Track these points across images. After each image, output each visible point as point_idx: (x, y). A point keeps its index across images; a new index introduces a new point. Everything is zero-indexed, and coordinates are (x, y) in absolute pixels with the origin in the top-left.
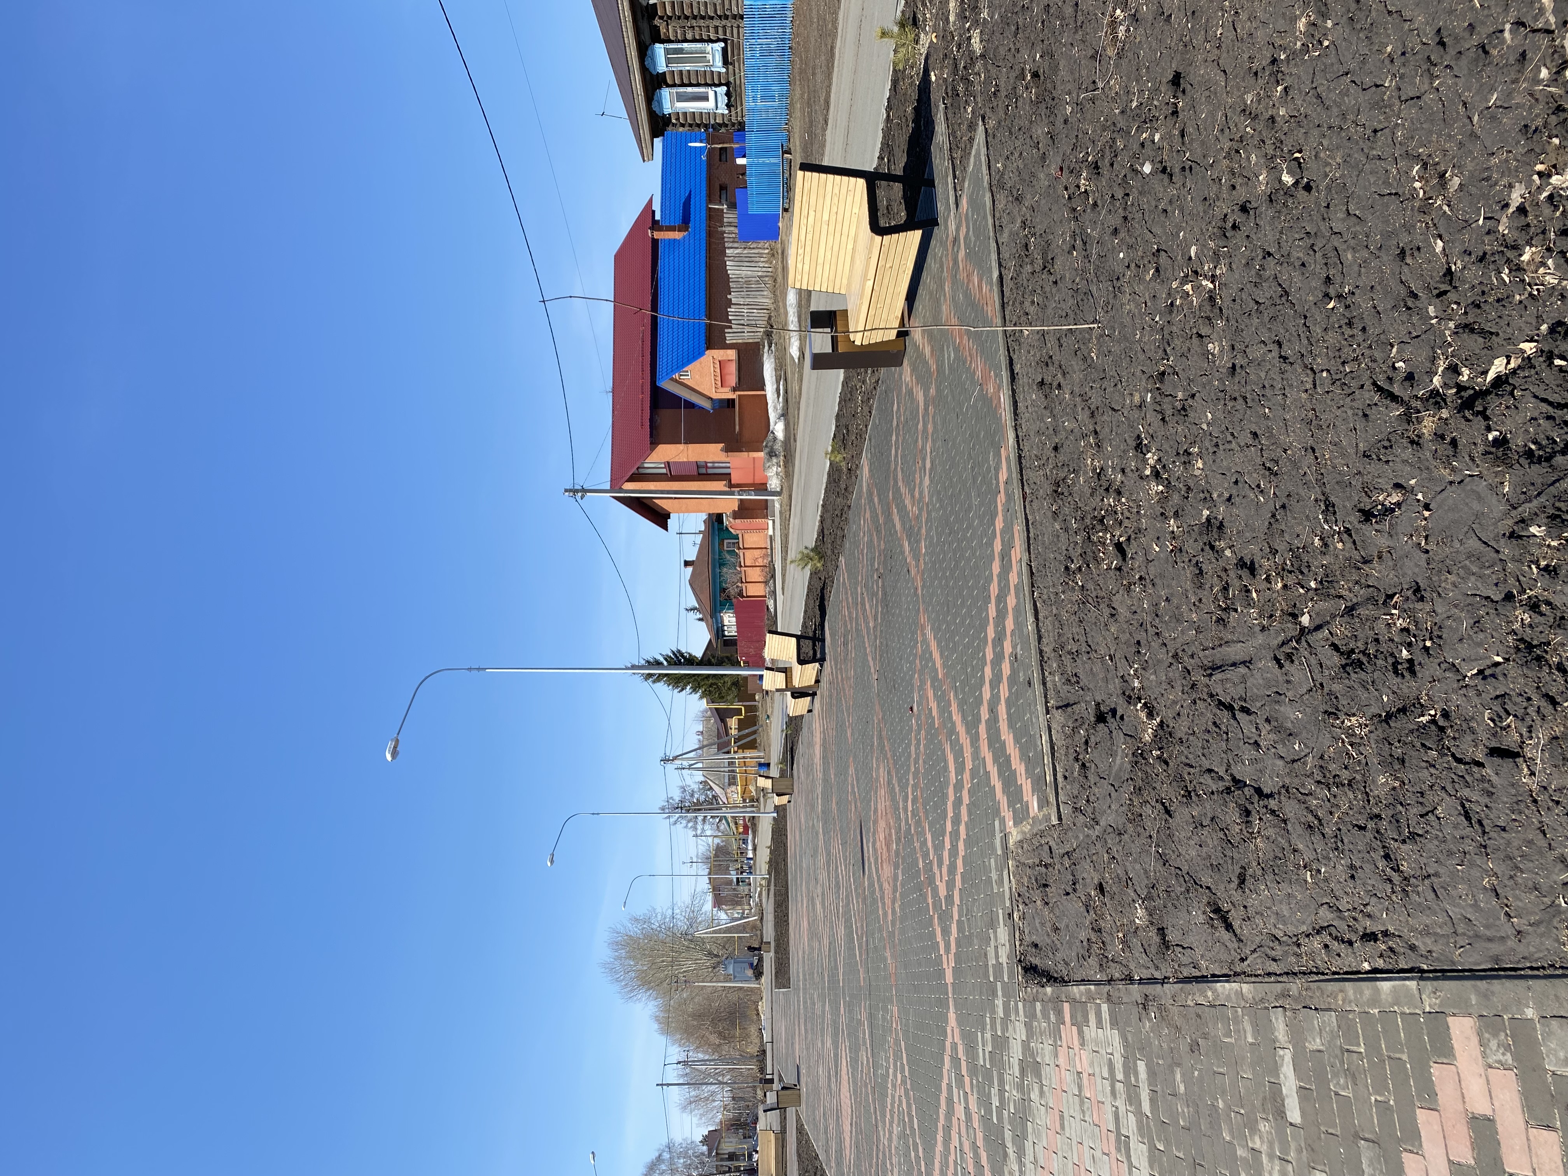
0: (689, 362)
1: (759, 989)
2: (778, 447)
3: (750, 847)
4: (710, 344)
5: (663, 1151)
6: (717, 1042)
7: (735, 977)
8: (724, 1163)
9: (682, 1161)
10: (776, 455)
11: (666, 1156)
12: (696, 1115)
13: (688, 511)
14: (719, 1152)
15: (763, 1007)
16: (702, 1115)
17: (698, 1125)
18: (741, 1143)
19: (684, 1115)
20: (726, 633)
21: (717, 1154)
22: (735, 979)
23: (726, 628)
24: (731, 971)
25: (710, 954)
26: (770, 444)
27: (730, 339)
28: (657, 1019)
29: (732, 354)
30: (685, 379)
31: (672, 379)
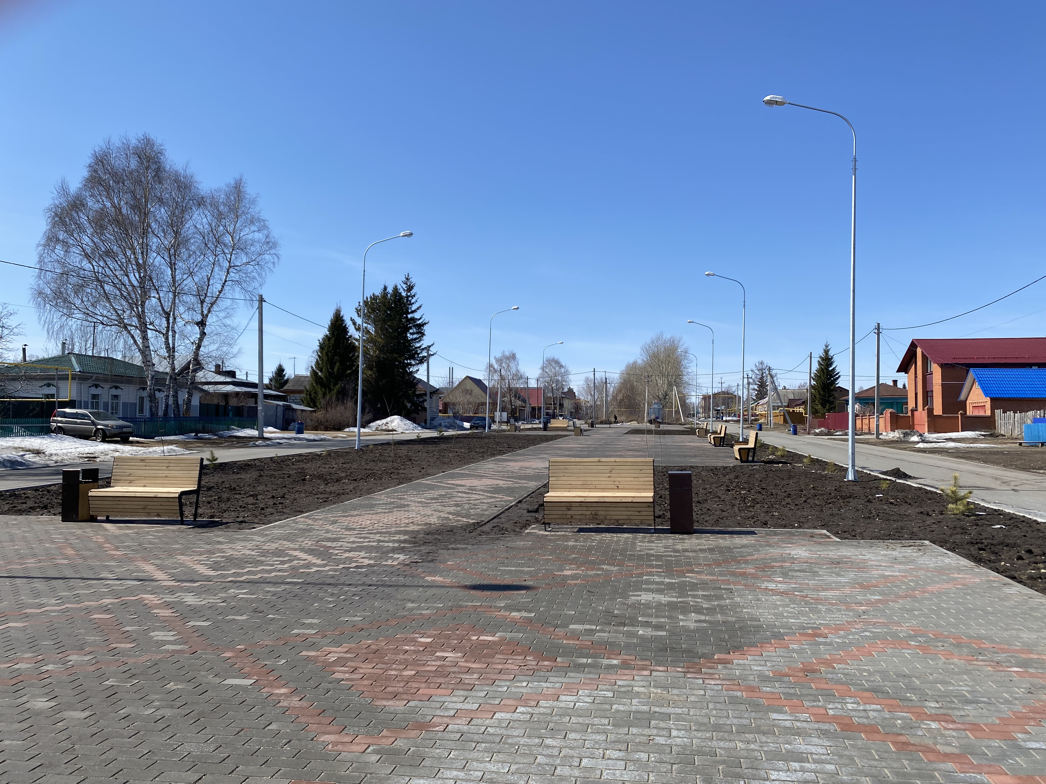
4: (993, 401)
5: (565, 369)
6: (618, 398)
8: (559, 401)
9: (560, 378)
14: (564, 398)
27: (997, 412)
29: (988, 413)
30: (974, 386)
31: (974, 378)
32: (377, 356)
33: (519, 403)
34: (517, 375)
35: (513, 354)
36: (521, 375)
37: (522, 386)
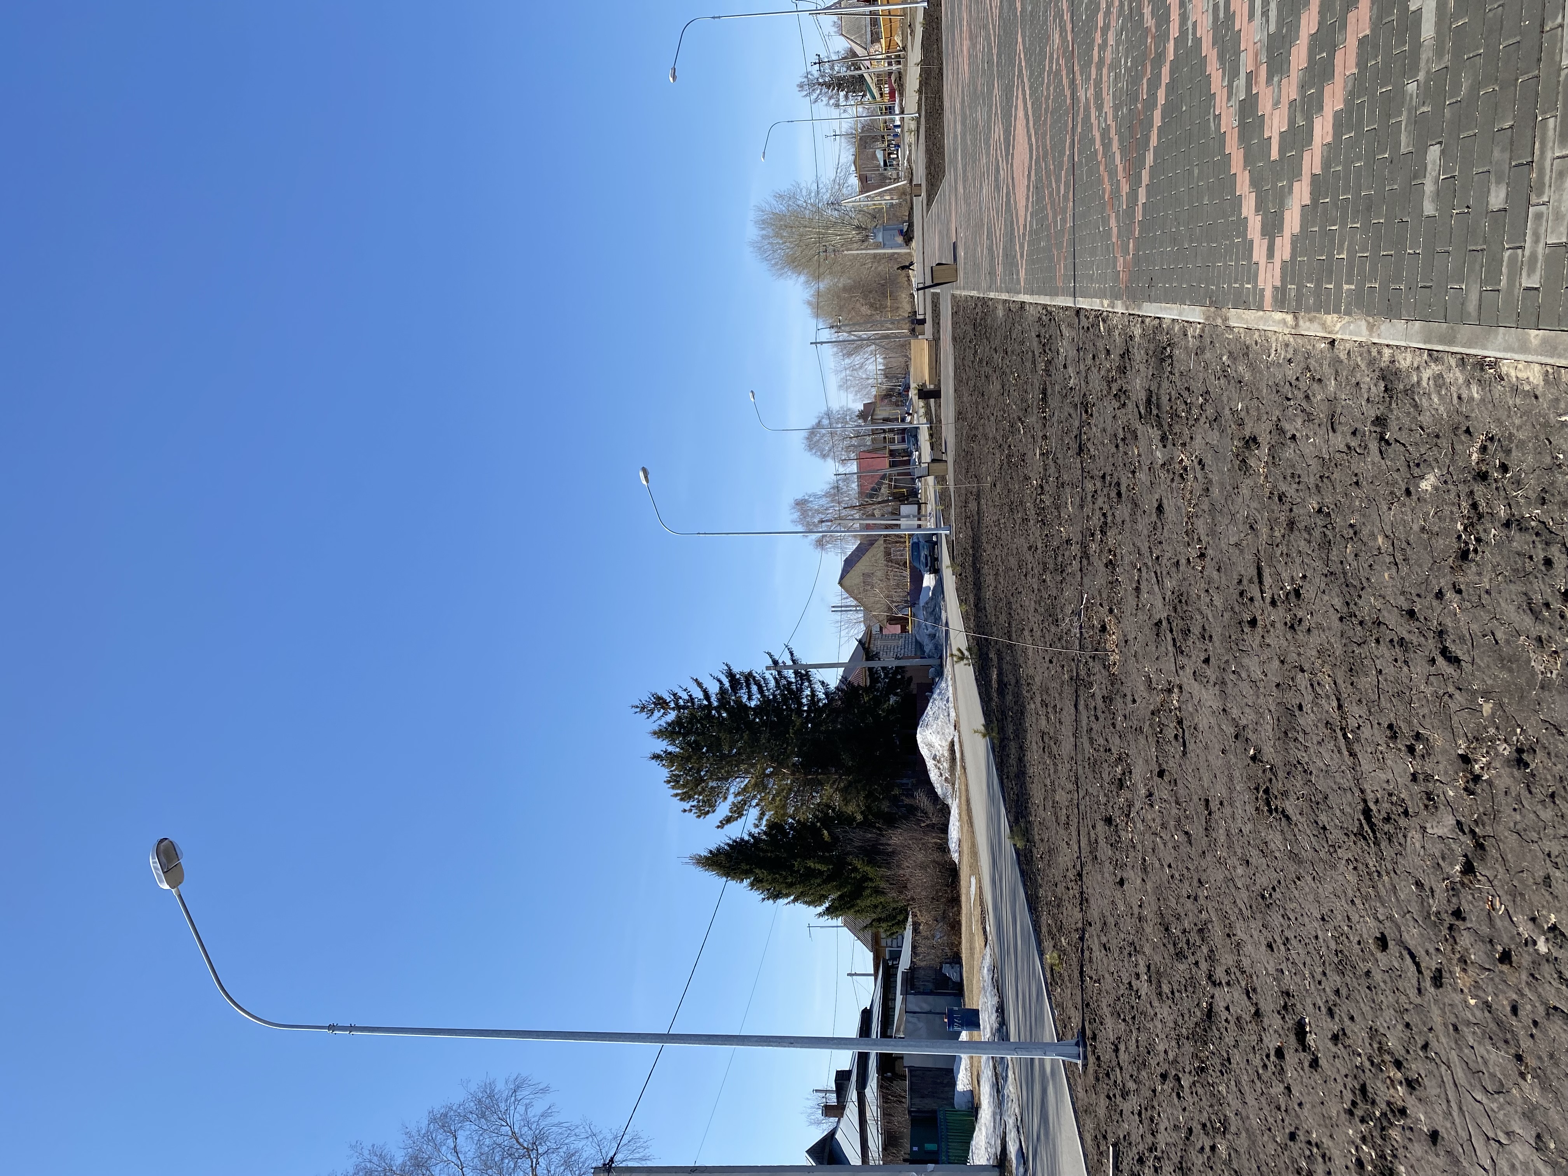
6: (869, 312)
12: (851, 392)
14: (875, 418)
18: (894, 410)
21: (872, 420)
22: (885, 246)
24: (880, 238)
25: (859, 227)
32: (793, 774)
33: (884, 490)
34: (835, 495)
35: (797, 504)
36: (833, 488)
37: (854, 485)
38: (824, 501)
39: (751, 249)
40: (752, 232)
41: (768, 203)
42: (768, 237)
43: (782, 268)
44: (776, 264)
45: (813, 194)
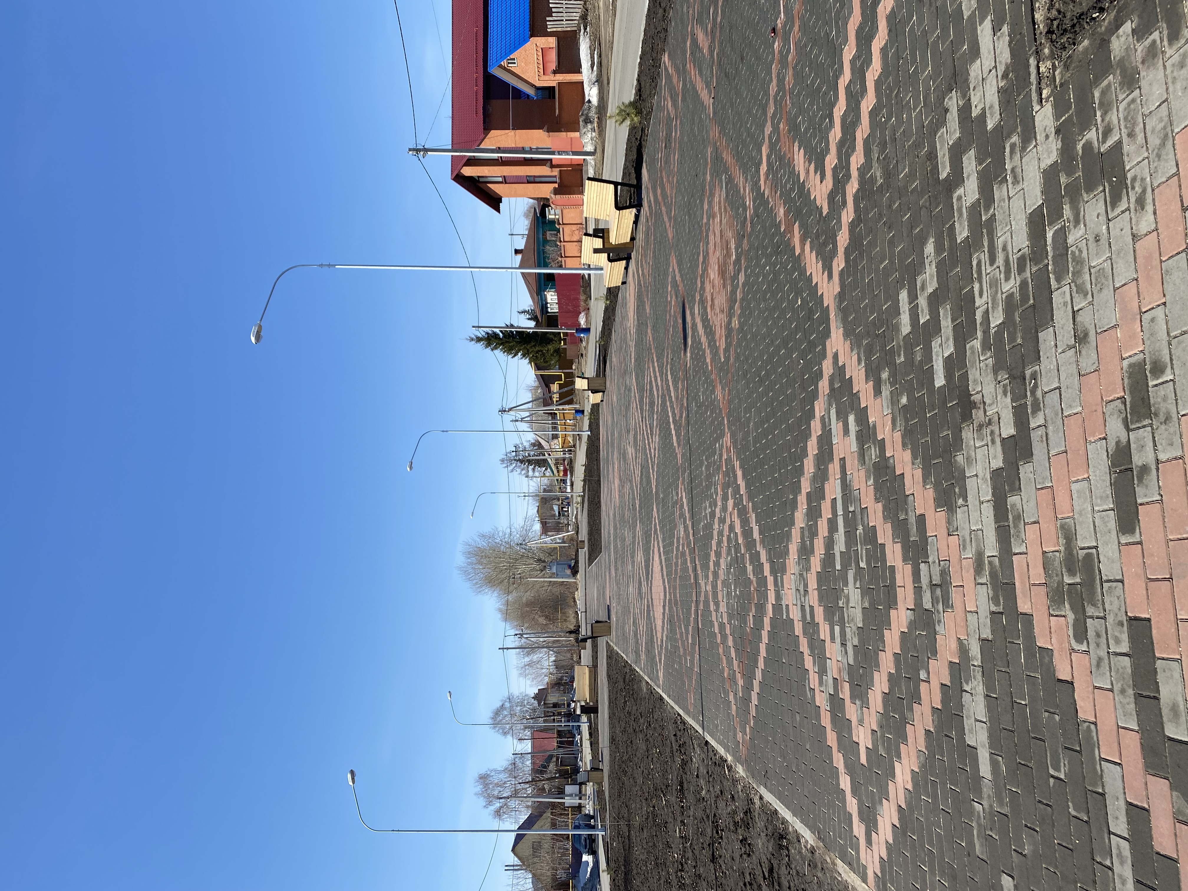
0: (516, 48)
1: (575, 583)
2: (593, 114)
3: (569, 483)
4: (534, 33)
5: (506, 701)
6: (544, 622)
7: (557, 575)
8: (550, 710)
9: (519, 708)
10: (590, 122)
11: (507, 705)
12: (529, 679)
13: (516, 195)
14: (547, 702)
15: (579, 595)
16: (533, 679)
17: (531, 686)
18: (562, 696)
19: (521, 679)
20: (549, 310)
21: (544, 703)
22: (557, 576)
23: (549, 306)
24: (554, 570)
25: (539, 560)
26: (585, 112)
27: (551, 27)
28: (500, 610)
29: (552, 42)
30: (513, 67)
31: (501, 66)
33: (552, 767)
34: (511, 770)
35: (480, 778)
36: (511, 764)
37: (528, 763)
38: (503, 776)
39: (459, 572)
40: (460, 560)
41: (473, 540)
42: (472, 564)
43: (481, 587)
44: (477, 583)
45: (507, 536)
